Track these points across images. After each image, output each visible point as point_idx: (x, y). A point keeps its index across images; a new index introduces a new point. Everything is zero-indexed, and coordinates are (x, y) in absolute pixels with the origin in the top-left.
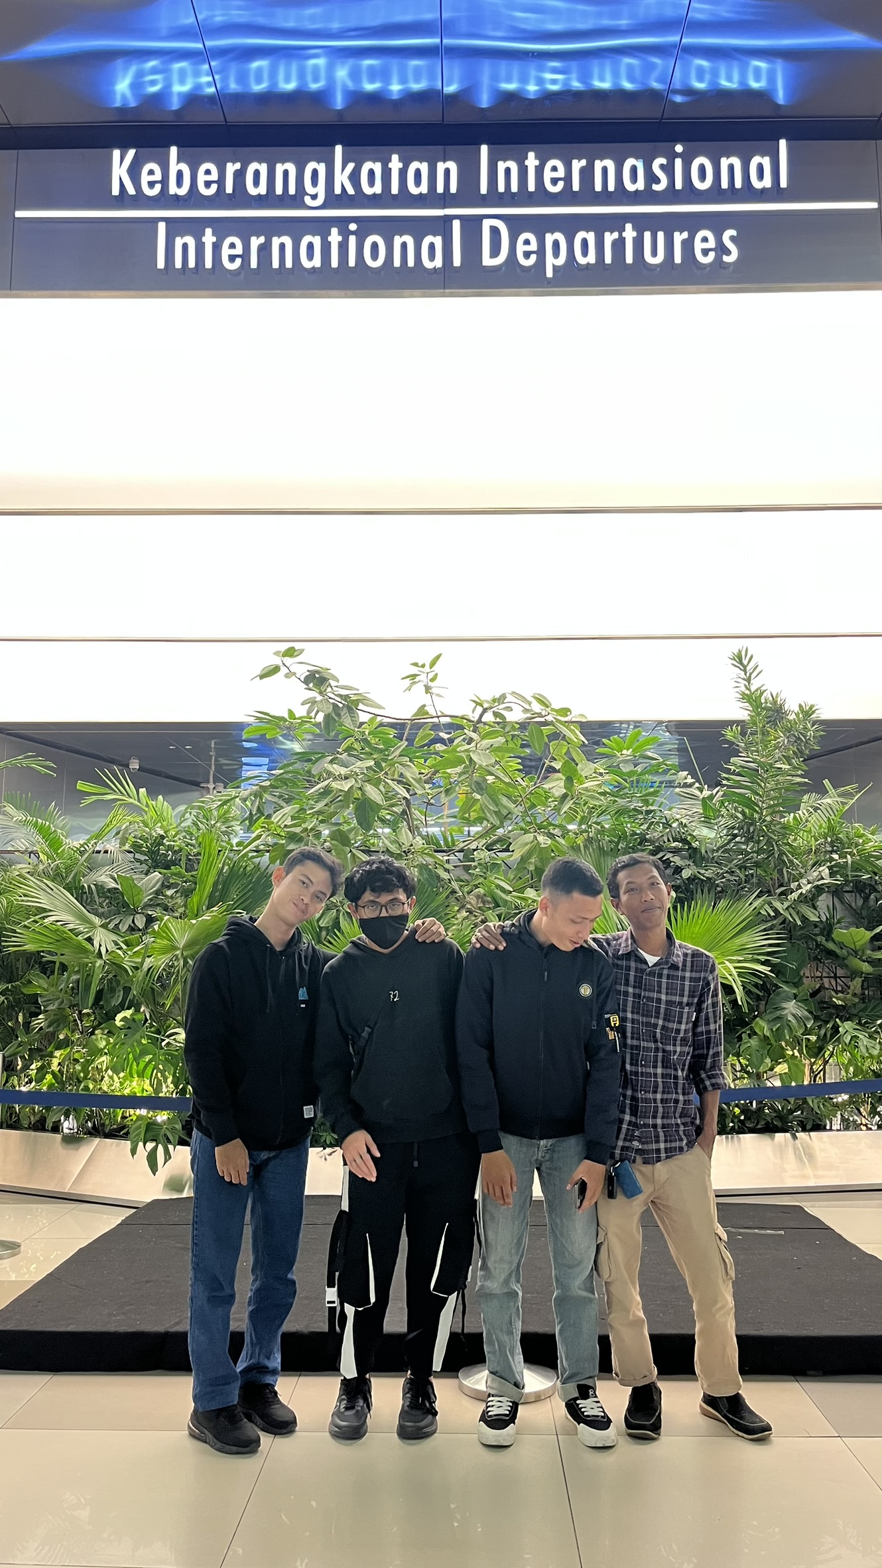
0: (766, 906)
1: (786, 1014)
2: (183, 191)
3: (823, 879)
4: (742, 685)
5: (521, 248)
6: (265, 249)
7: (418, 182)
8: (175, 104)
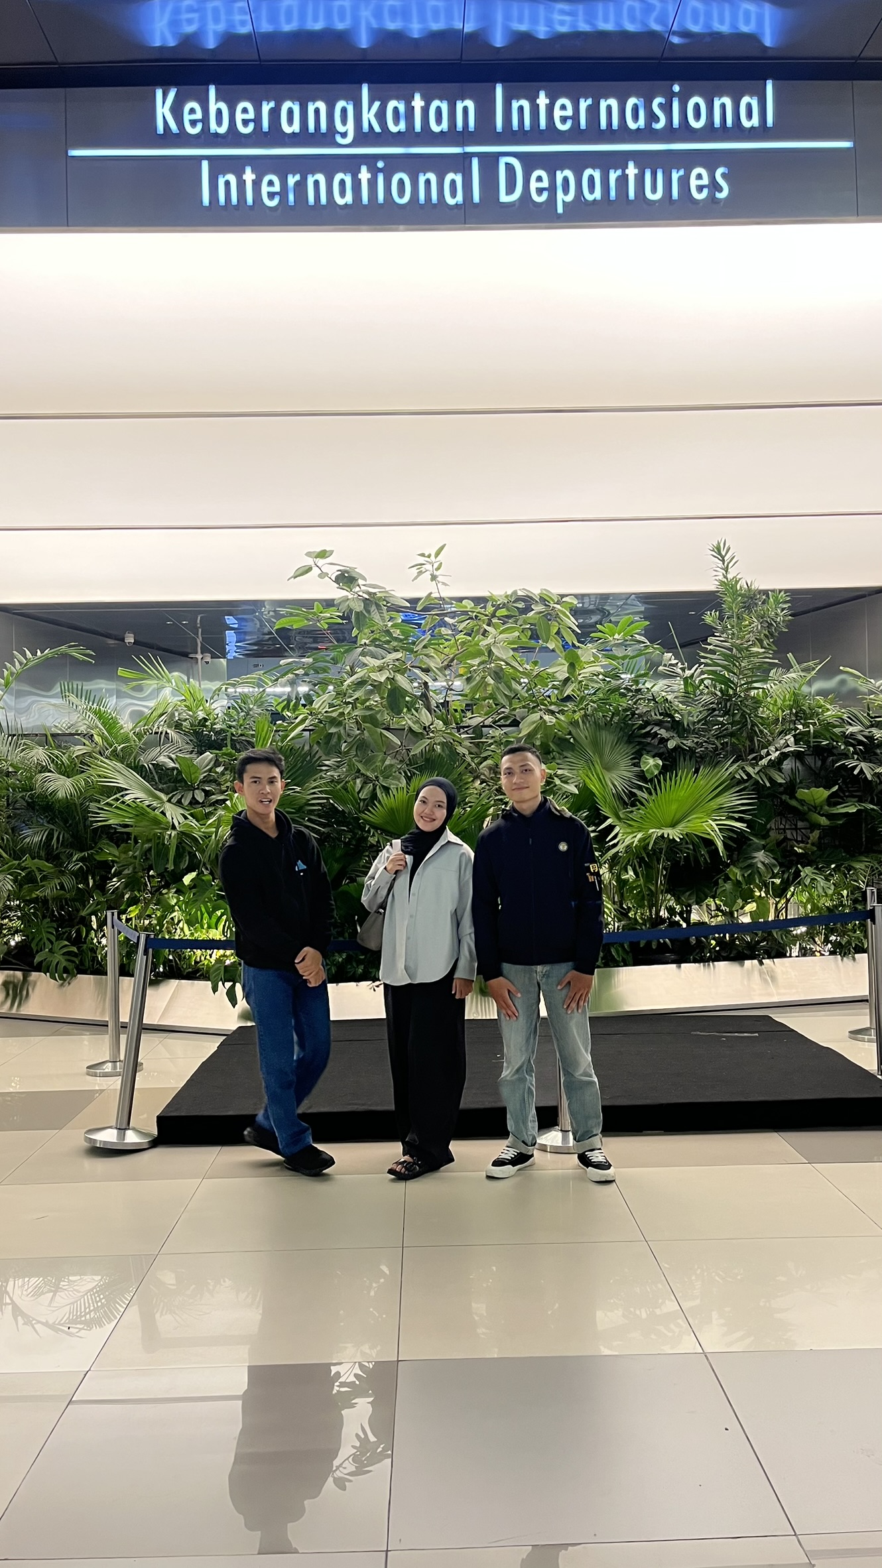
0: (740, 771)
1: (756, 862)
2: (222, 130)
3: (788, 746)
4: (721, 574)
5: (534, 185)
6: (301, 186)
7: (439, 121)
8: (211, 44)
